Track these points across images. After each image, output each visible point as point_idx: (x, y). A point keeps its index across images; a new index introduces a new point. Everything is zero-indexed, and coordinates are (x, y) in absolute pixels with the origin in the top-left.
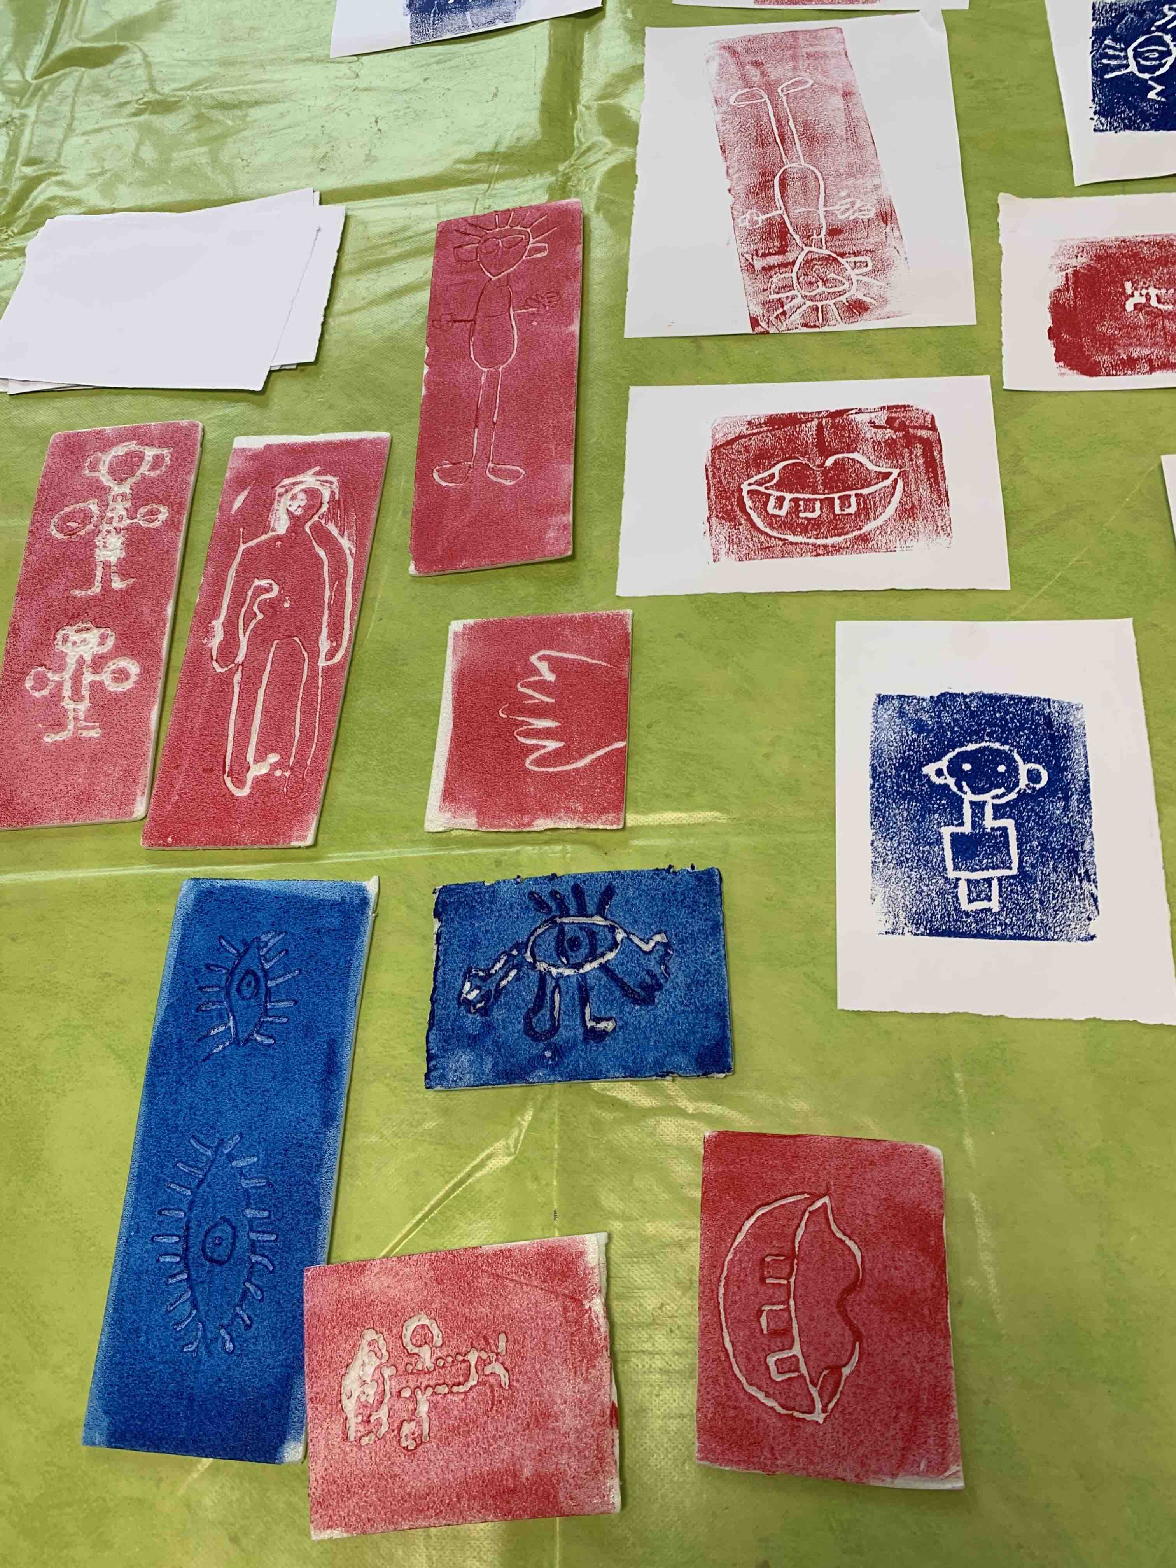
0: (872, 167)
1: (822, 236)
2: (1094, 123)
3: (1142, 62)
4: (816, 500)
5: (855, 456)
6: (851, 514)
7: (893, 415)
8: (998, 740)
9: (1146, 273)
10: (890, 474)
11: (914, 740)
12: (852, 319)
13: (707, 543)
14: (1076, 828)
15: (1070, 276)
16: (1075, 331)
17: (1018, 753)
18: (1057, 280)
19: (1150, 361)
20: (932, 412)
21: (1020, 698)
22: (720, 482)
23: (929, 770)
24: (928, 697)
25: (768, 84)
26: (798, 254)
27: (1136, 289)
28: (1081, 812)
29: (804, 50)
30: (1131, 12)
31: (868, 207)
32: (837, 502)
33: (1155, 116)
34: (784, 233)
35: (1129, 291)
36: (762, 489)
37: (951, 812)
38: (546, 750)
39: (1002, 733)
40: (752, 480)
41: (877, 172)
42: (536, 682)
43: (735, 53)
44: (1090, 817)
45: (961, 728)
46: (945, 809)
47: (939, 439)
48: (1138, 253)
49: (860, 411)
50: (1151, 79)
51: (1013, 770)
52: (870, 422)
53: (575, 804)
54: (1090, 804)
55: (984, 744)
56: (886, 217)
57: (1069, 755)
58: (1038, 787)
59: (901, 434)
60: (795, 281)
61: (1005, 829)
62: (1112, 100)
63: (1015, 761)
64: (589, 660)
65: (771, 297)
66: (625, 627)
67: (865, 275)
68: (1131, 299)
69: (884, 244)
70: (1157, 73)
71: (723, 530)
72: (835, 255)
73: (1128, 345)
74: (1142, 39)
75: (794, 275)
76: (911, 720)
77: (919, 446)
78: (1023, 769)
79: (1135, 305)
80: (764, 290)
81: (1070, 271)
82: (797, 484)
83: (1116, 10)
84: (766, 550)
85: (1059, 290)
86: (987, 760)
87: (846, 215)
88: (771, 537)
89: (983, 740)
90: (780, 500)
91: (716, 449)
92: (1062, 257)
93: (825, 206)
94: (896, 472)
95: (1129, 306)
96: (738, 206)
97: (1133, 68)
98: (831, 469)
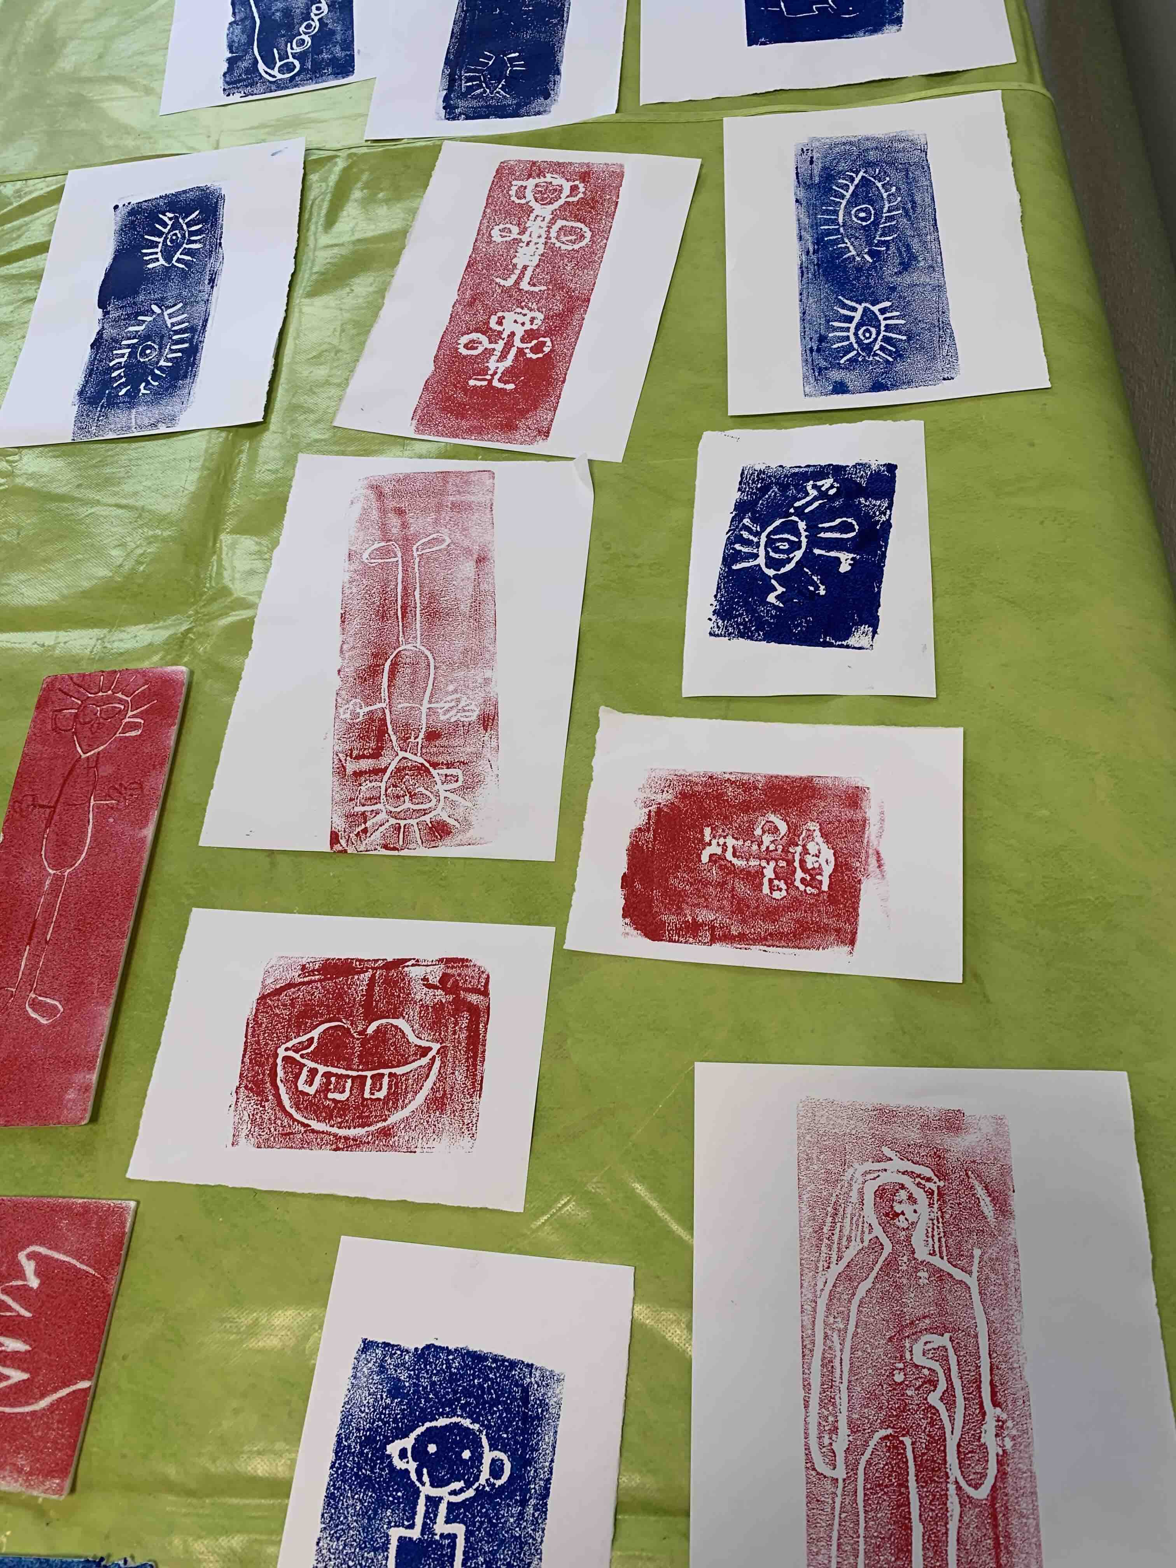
0: (487, 656)
1: (419, 740)
2: (711, 624)
3: (772, 554)
4: (348, 1077)
5: (400, 1023)
6: (379, 1099)
7: (449, 971)
8: (470, 1416)
9: (726, 819)
10: (430, 1049)
11: (387, 1407)
12: (433, 844)
13: (230, 1118)
14: (526, 1543)
15: (653, 814)
16: (648, 883)
17: (487, 1435)
18: (638, 818)
19: (713, 928)
20: (489, 970)
21: (504, 1360)
22: (258, 1042)
23: (393, 1449)
24: (412, 1348)
25: (406, 539)
26: (390, 760)
27: (714, 837)
28: (535, 1522)
29: (451, 498)
30: (776, 484)
31: (472, 707)
32: (369, 1082)
33: (770, 624)
34: (382, 732)
35: (707, 839)
36: (297, 1056)
37: (404, 1510)
38: (10, 1382)
39: (476, 1406)
40: (289, 1044)
41: (489, 664)
42: (18, 1288)
43: (380, 495)
44: (543, 1530)
45: (436, 1394)
46: (399, 1503)
47: (488, 1008)
48: (722, 795)
49: (417, 963)
50: (775, 577)
51: (477, 1457)
52: (425, 979)
53: (21, 1461)
54: (545, 1513)
55: (455, 1420)
56: (488, 721)
57: (537, 1444)
58: (498, 1483)
59: (451, 998)
60: (383, 792)
61: (453, 1537)
62: (733, 598)
63: (482, 1447)
64: (79, 1265)
65: (357, 809)
66: (123, 1224)
67: (452, 791)
68: (708, 848)
69: (478, 755)
70: (783, 570)
71: (249, 1105)
72: (427, 765)
73: (695, 905)
74: (778, 523)
75: (383, 785)
76: (390, 1379)
77: (466, 1014)
78: (488, 1456)
79: (711, 856)
80: (351, 800)
81: (654, 808)
82: (334, 1054)
83: (763, 479)
84: (287, 1138)
85: (640, 829)
86: (455, 1441)
87: (447, 716)
88: (294, 1120)
89: (455, 1414)
90: (313, 1072)
91: (263, 998)
92: (648, 791)
93: (430, 702)
94: (436, 1046)
95: (705, 858)
96: (344, 692)
97: (761, 561)
98: (372, 1037)
